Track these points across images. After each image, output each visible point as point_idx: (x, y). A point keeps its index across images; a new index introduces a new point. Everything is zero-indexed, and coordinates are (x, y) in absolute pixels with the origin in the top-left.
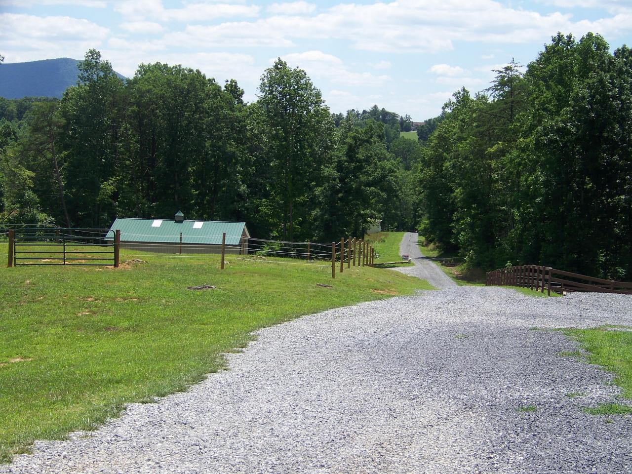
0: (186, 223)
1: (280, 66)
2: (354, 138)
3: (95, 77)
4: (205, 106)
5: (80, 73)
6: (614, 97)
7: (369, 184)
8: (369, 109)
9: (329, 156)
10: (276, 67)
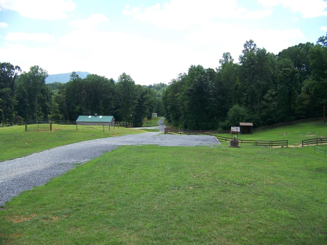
0: (98, 117)
1: (124, 74)
2: (142, 93)
3: (74, 79)
4: (103, 85)
5: (70, 78)
6: (204, 81)
7: (146, 105)
8: (159, 83)
9: (136, 97)
10: (123, 74)
